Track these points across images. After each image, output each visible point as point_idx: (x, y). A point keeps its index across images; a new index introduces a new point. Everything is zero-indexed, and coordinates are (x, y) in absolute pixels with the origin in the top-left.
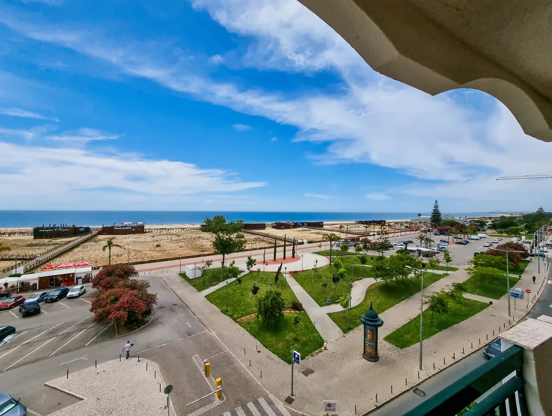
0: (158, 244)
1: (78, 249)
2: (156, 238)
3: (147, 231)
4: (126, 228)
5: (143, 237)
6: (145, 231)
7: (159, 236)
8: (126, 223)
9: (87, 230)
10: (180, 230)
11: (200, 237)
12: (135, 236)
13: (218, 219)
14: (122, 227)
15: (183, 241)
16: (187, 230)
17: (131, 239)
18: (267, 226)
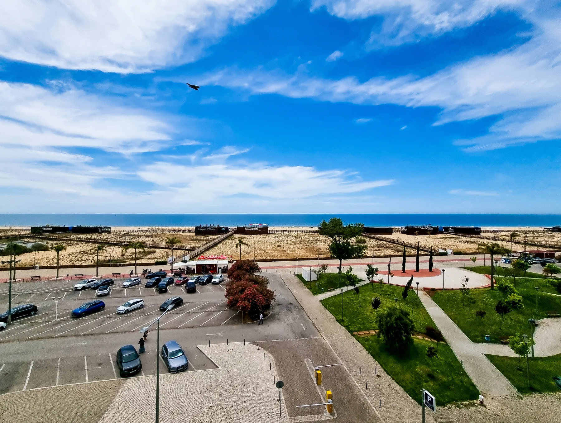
0: (279, 244)
1: (220, 245)
2: (277, 239)
3: (270, 232)
4: (254, 229)
5: (267, 237)
6: (269, 232)
7: (280, 237)
8: (254, 224)
9: (227, 230)
10: (299, 232)
11: (317, 240)
12: (261, 237)
13: (334, 222)
14: (251, 228)
15: (301, 243)
16: (305, 232)
17: (258, 239)
18: (395, 231)
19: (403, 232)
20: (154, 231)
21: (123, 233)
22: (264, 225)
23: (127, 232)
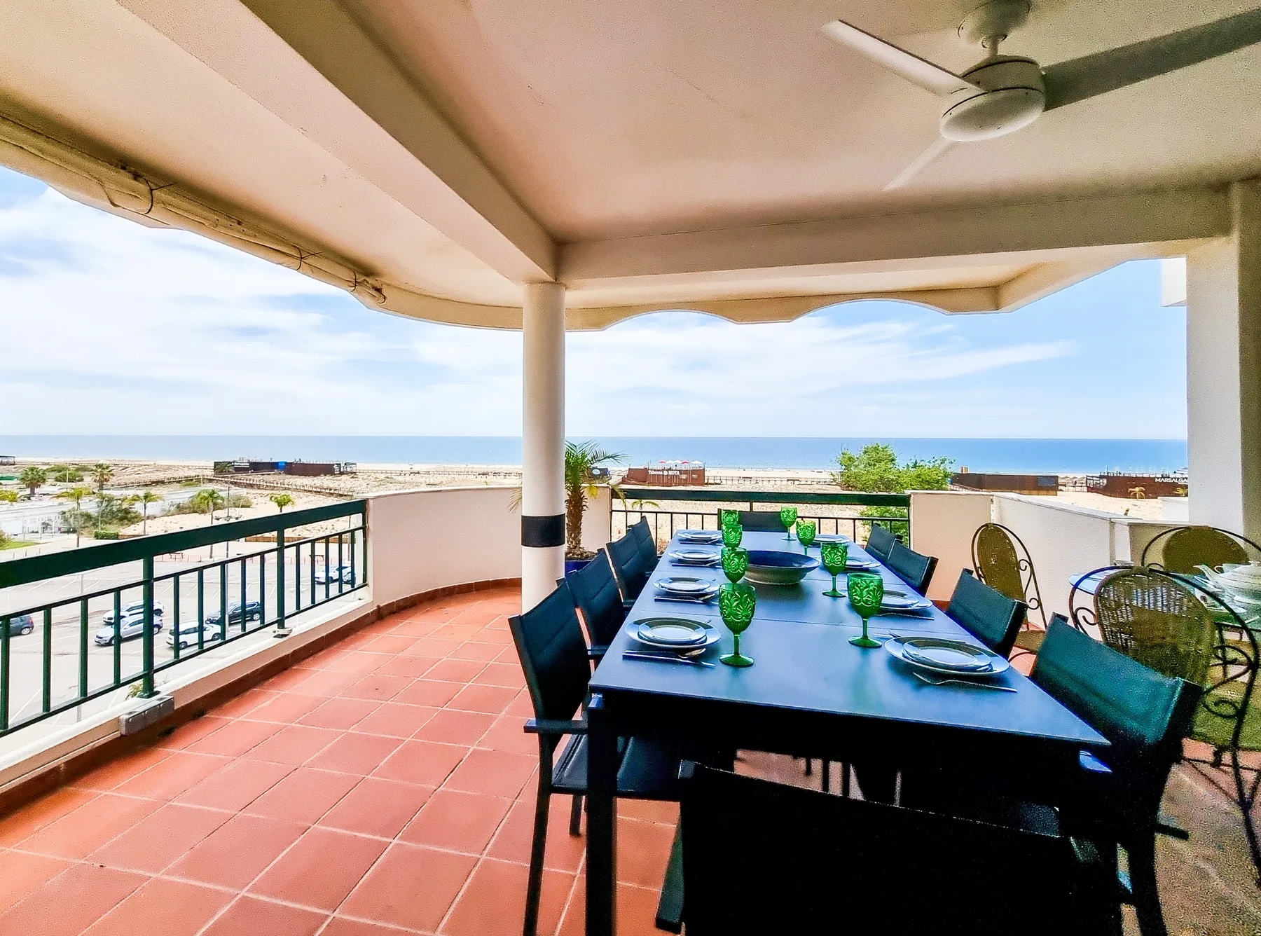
3: (710, 481)
4: (671, 473)
6: (706, 482)
8: (670, 462)
10: (785, 483)
14: (663, 470)
16: (802, 483)
18: (1065, 486)
19: (1091, 489)
20: (444, 473)
21: (383, 477)
22: (694, 463)
23: (389, 475)
